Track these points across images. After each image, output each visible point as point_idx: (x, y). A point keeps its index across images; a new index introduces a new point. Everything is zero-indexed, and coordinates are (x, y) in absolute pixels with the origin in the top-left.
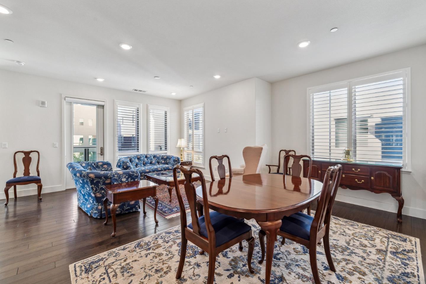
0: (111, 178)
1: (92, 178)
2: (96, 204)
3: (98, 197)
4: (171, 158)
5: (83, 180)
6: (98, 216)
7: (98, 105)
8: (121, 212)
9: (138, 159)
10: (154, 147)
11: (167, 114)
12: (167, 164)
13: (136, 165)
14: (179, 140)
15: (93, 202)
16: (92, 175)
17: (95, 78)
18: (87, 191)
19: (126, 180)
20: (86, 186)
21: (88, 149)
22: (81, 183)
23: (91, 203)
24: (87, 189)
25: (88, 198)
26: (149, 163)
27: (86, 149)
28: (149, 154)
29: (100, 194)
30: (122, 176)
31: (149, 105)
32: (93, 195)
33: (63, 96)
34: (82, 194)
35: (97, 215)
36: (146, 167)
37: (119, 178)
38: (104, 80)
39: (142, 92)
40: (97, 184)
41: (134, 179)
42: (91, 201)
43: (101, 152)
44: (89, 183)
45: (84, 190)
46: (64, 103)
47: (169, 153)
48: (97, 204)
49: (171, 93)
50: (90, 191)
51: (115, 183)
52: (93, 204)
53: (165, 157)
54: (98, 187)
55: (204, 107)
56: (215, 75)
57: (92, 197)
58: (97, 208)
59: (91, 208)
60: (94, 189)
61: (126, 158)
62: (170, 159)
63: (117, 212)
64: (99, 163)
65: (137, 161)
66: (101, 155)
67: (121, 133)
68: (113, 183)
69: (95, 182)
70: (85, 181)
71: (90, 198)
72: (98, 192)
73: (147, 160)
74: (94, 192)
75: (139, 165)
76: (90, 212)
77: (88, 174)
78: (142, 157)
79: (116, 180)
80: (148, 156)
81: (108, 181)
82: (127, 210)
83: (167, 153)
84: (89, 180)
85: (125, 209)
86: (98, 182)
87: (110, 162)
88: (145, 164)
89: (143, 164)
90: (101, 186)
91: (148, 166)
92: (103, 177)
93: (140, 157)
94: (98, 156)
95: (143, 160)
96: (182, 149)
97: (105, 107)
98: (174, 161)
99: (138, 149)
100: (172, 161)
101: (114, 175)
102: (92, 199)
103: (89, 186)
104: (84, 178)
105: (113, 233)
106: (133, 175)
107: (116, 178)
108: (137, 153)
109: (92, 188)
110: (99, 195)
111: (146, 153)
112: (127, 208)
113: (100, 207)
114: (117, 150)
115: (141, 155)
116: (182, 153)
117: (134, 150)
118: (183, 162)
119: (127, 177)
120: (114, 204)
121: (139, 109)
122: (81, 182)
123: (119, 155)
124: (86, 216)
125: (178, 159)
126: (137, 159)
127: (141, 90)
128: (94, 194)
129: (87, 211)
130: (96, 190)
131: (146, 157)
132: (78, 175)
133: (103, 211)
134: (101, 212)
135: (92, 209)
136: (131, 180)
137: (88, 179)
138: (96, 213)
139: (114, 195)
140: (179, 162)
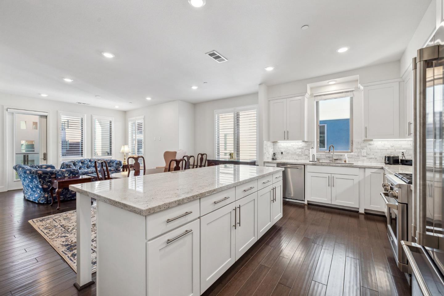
0: (56, 174)
1: (40, 174)
2: (42, 193)
3: (45, 188)
4: (114, 161)
5: (32, 176)
6: (45, 202)
7: (41, 116)
8: (64, 199)
9: (82, 163)
10: (101, 152)
11: (112, 124)
12: (111, 167)
13: (79, 168)
14: (122, 146)
15: (40, 192)
16: (40, 172)
17: (39, 94)
18: (35, 185)
19: (68, 175)
20: (34, 180)
21: (28, 155)
22: (29, 179)
23: (39, 193)
24: (35, 183)
25: (36, 190)
26: (92, 167)
27: (25, 155)
28: (93, 159)
29: (47, 185)
30: (65, 172)
31: (93, 115)
32: (40, 187)
33: (5, 108)
34: (30, 188)
35: (43, 201)
36: (89, 170)
37: (62, 174)
38: (47, 95)
39: (85, 104)
40: (44, 178)
41: (75, 175)
42: (39, 192)
43: (44, 157)
44: (37, 177)
45: (32, 184)
46: (6, 113)
47: (113, 157)
48: (44, 193)
49: (114, 106)
50: (38, 183)
51: (59, 177)
52: (41, 194)
53: (109, 161)
54: (45, 181)
55: (144, 119)
56: (147, 97)
57: (39, 188)
58: (44, 197)
59: (38, 197)
60: (42, 182)
61: (69, 162)
62: (113, 163)
63: (61, 199)
64: (43, 166)
65: (81, 164)
66: (44, 160)
67: (66, 138)
68: (58, 178)
69: (42, 177)
70: (34, 176)
71: (38, 189)
72: (45, 184)
73: (91, 163)
74: (41, 184)
75: (83, 168)
76: (38, 199)
77: (37, 171)
78: (86, 161)
79: (60, 175)
80: (92, 160)
81: (53, 176)
82: (69, 198)
83: (111, 158)
84: (38, 175)
85: (67, 197)
86: (45, 177)
87: (54, 165)
88: (88, 167)
89: (87, 167)
90: (47, 180)
91: (91, 168)
92: (49, 173)
93: (83, 161)
94: (41, 161)
95: (87, 164)
96: (125, 154)
97: (48, 117)
98: (117, 164)
99: (82, 155)
100: (114, 165)
101: (58, 172)
102: (40, 190)
103: (37, 180)
104: (33, 174)
105: (58, 208)
106: (74, 172)
107: (60, 174)
108: (81, 158)
109: (40, 181)
110: (45, 186)
111: (90, 158)
112: (69, 196)
113: (46, 195)
114: (61, 156)
115: (85, 159)
116: (125, 158)
117: (79, 155)
118: (125, 165)
119: (69, 173)
120: (59, 188)
121: (83, 119)
122: (30, 177)
123: (62, 160)
124: (34, 204)
125: (120, 162)
126: (80, 163)
127: (85, 103)
128: (42, 185)
129: (35, 200)
130: (43, 183)
131: (90, 161)
132: (28, 172)
133: (49, 198)
134: (48, 198)
135: (40, 197)
136: (72, 175)
137: (36, 175)
138: (43, 200)
139: (59, 182)
140: (121, 165)
